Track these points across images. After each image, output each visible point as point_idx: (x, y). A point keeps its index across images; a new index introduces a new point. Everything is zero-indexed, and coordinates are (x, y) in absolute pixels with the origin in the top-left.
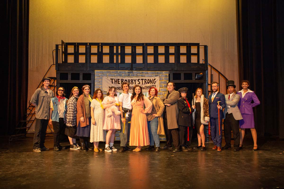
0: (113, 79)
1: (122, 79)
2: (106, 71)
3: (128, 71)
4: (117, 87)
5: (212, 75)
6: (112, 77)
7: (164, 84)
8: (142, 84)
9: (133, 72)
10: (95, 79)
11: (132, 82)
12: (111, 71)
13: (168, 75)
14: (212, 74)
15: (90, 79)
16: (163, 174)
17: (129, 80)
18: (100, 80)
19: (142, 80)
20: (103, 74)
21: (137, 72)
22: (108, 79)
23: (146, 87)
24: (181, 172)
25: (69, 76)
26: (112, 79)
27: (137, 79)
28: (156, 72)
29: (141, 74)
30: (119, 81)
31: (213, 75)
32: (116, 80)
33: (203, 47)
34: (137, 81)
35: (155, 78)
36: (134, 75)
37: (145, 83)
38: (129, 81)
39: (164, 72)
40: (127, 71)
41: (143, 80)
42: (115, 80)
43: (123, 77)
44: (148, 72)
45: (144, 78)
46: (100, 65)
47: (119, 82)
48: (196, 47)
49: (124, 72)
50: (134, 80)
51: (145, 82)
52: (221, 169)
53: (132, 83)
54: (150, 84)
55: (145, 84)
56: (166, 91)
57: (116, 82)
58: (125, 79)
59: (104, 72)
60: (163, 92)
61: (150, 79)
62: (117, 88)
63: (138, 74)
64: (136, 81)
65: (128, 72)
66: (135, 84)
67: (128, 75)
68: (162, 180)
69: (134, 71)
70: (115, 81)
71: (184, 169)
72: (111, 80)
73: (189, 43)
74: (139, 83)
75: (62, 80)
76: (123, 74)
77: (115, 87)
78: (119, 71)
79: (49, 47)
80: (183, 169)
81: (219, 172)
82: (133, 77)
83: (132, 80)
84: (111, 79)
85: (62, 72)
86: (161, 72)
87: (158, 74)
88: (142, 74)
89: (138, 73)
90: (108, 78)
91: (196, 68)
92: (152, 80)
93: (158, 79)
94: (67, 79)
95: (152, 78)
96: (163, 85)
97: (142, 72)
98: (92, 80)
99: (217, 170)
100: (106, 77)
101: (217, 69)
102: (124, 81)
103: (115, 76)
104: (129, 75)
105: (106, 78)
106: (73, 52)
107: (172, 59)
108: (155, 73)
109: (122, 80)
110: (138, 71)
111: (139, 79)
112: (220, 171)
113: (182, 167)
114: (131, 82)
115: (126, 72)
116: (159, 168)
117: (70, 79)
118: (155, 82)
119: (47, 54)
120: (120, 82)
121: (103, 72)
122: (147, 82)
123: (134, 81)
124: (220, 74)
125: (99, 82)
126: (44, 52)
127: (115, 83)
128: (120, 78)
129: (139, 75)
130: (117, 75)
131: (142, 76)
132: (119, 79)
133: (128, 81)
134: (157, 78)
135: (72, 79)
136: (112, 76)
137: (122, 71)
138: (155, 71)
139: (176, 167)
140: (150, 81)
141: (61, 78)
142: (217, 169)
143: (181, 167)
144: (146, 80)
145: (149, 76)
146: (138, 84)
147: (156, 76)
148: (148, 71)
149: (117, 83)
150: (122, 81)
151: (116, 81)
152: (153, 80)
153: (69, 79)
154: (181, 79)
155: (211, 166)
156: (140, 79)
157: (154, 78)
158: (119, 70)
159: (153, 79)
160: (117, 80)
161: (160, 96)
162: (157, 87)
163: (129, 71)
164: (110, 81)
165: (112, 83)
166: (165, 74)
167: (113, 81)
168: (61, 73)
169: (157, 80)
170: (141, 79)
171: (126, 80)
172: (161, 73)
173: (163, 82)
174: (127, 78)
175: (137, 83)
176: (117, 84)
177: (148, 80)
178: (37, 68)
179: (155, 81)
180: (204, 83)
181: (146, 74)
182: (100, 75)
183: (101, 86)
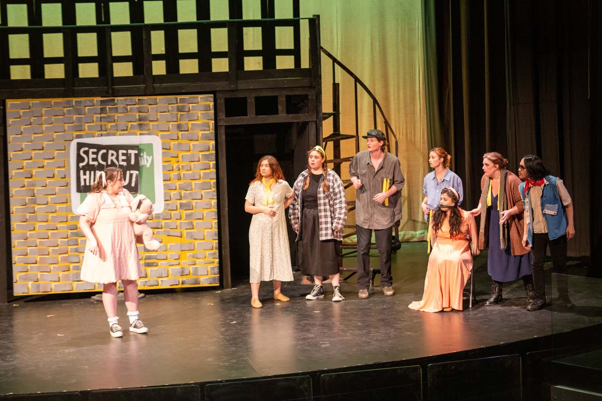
2: (37, 101)
3: (100, 99)
7: (201, 130)
9: (114, 99)
10: (8, 125)
12: (53, 101)
13: (212, 104)
14: (336, 82)
18: (22, 127)
20: (31, 109)
21: (124, 100)
28: (179, 97)
29: (138, 106)
36: (117, 110)
39: (200, 97)
40: (97, 99)
44: (156, 99)
49: (88, 102)
56: (209, 151)
59: (32, 103)
60: (201, 153)
63: (129, 106)
65: (101, 101)
67: (101, 109)
69: (116, 98)
76: (87, 108)
78: (74, 100)
86: (194, 97)
87: (183, 102)
88: (138, 104)
89: (128, 103)
91: (286, 80)
96: (200, 134)
97: (139, 100)
101: (351, 70)
104: (103, 111)
107: (220, 65)
108: (177, 101)
110: (129, 98)
115: (95, 102)
121: (31, 105)
124: (358, 84)
125: (21, 134)
129: (131, 110)
130: (69, 112)
131: (140, 112)
136: (57, 116)
137: (83, 99)
138: (177, 96)
145: (159, 111)
148: (156, 97)
154: (248, 114)
158: (74, 96)
161: (193, 163)
163: (102, 97)
166: (203, 102)
172: (192, 100)
173: (198, 124)
180: (310, 123)
181: (151, 106)
182: (21, 114)
183: (25, 145)
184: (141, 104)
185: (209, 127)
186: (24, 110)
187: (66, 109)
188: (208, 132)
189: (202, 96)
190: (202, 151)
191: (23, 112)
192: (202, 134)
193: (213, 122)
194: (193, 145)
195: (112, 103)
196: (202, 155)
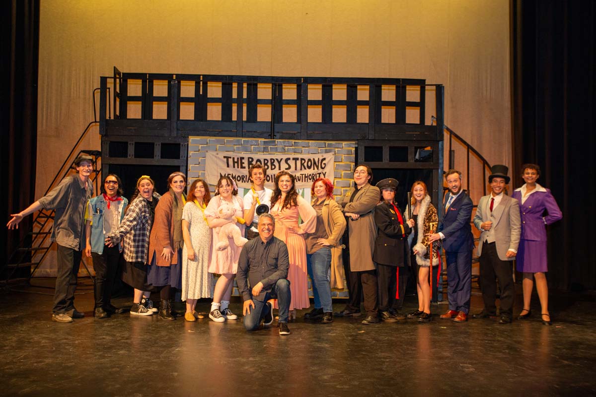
0: (230, 158)
1: (251, 158)
2: (213, 138)
3: (263, 140)
4: (239, 176)
5: (451, 152)
6: (226, 153)
7: (343, 170)
8: (296, 169)
9: (275, 141)
10: (189, 156)
11: (272, 164)
12: (226, 139)
13: (354, 149)
14: (452, 149)
15: (178, 157)
16: (340, 372)
17: (265, 160)
18: (200, 159)
19: (294, 161)
20: (208, 145)
21: (284, 142)
22: (217, 156)
23: (304, 176)
24: (381, 370)
25: (131, 150)
26: (227, 158)
27: (285, 157)
28: (327, 142)
29: (293, 148)
30: (243, 161)
31: (454, 151)
32: (236, 160)
33: (434, 87)
34: (283, 162)
35: (325, 156)
36: (276, 150)
37: (303, 167)
38: (266, 162)
39: (344, 143)
40: (261, 140)
41: (297, 161)
42: (234, 158)
43: (252, 153)
44: (309, 143)
45: (299, 156)
46: (201, 125)
47: (244, 163)
48: (418, 88)
49: (254, 142)
50: (277, 160)
51: (302, 164)
52: (469, 363)
53: (273, 167)
54: (314, 169)
55: (301, 169)
56: (350, 187)
57: (236, 164)
58: (256, 157)
60: (343, 189)
61: (314, 159)
62: (239, 179)
63: (286, 147)
64: (281, 163)
65: (264, 142)
66: (280, 169)
67: (264, 148)
68: (338, 387)
69: (277, 140)
70: (234, 162)
71: (387, 362)
72: (225, 159)
73: (403, 79)
74: (287, 167)
75: (113, 158)
76: (252, 146)
77: (234, 176)
78: (243, 139)
79: (85, 82)
80: (384, 362)
81: (466, 370)
82: (274, 154)
83: (272, 161)
84: (224, 157)
85: (114, 139)
86: (339, 143)
87: (330, 147)
89: (286, 144)
90: (217, 154)
91: (416, 134)
92: (316, 160)
93: (331, 159)
94: (125, 154)
95: (317, 157)
96: (343, 172)
97: (295, 142)
98: (183, 159)
99: (461, 365)
100: (214, 153)
101: (464, 139)
102: (254, 163)
103: (234, 151)
104: (265, 150)
105: (213, 155)
106: (140, 94)
107: (363, 115)
108: (325, 145)
109: (250, 160)
110: (287, 140)
111: (289, 159)
112: (468, 368)
113: (383, 358)
114: (269, 164)
115: (259, 142)
116: (332, 359)
117: (132, 155)
118: (323, 166)
119: (79, 97)
120: (246, 164)
121: (208, 141)
122: (305, 164)
123: (276, 163)
124: (470, 150)
125: (199, 164)
126: (72, 93)
127: (234, 167)
128: (246, 155)
129: (288, 150)
130: (238, 149)
131: (295, 152)
132: (242, 158)
133: (264, 162)
134: (330, 157)
135: (137, 155)
136: (228, 151)
137: (250, 139)
138: (325, 142)
139: (369, 358)
140: (313, 164)
141: (113, 154)
142: (462, 363)
143: (380, 358)
144: (303, 161)
145: (310, 152)
146: (286, 169)
147: (327, 152)
148: (308, 141)
149: (240, 167)
150: (250, 163)
151: (236, 162)
152: (320, 162)
153: (130, 156)
154: (383, 160)
155: (447, 357)
156: (291, 159)
157: (323, 156)
158: (242, 137)
159: (321, 158)
160: (238, 158)
162: (329, 176)
163: (265, 139)
164: (223, 161)
165: (228, 166)
166: (347, 148)
167: (231, 161)
168: (111, 142)
169: (330, 161)
170: (294, 159)
171: (258, 160)
172: (337, 146)
173: (342, 166)
174: (262, 156)
175: (284, 166)
176: (238, 167)
177: (309, 160)
178: (57, 128)
179: (324, 164)
180: (434, 170)
181: (304, 148)
182: (200, 148)
183: (201, 173)
184: (296, 146)
185: (351, 168)
186: (202, 146)
187: (236, 146)
188: (350, 172)
189: (346, 143)
190: (344, 187)
191: (201, 147)
192: (344, 173)
193: (354, 164)
194: (337, 181)
195: (273, 144)
196: (344, 190)
